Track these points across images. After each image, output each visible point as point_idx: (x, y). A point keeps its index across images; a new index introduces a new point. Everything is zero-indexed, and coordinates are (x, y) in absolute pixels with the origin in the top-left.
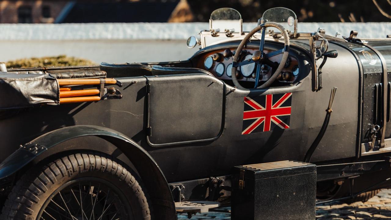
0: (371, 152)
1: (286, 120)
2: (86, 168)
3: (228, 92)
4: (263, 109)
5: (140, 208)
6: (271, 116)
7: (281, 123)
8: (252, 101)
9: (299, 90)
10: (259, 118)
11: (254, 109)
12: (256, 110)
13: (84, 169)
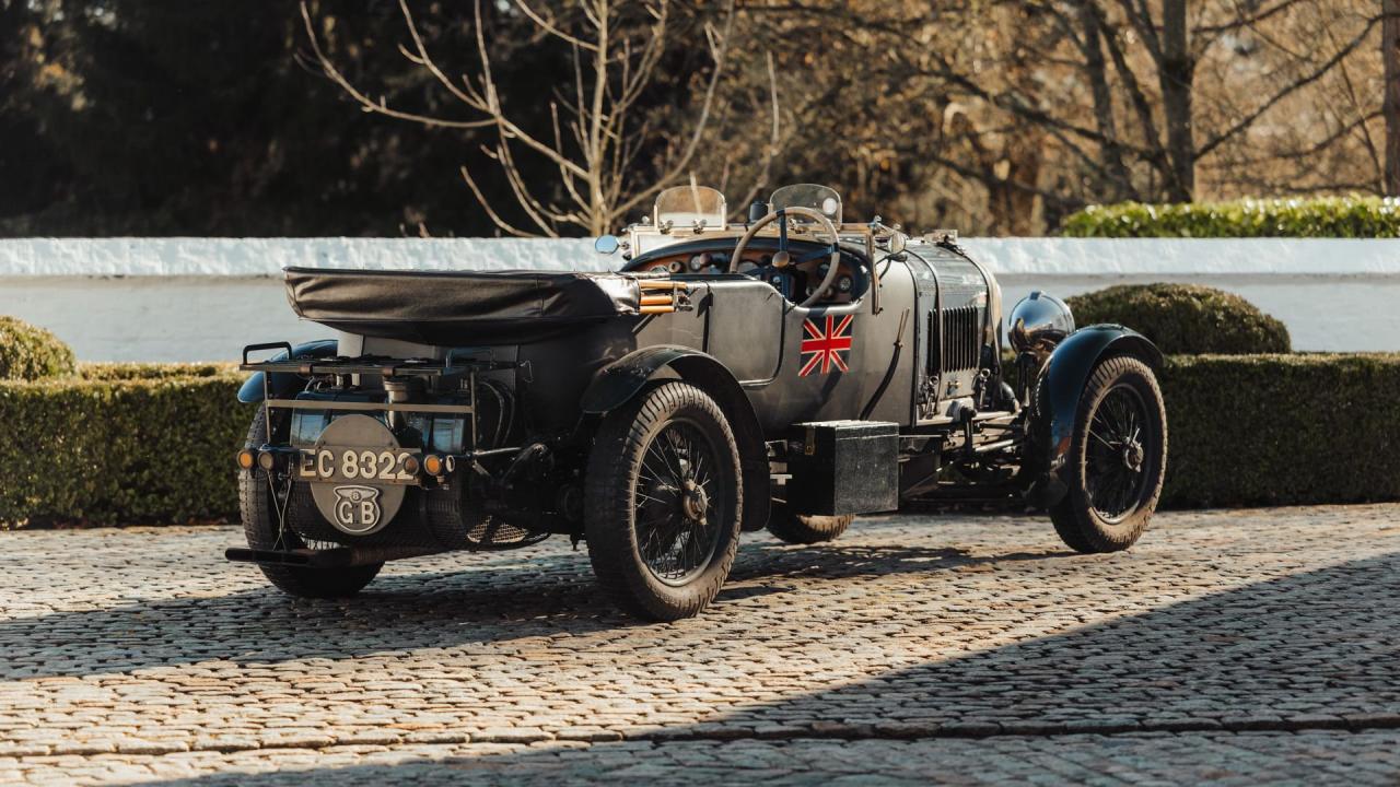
0: (925, 421)
1: (845, 357)
3: (787, 310)
4: (823, 338)
6: (831, 350)
7: (839, 362)
8: (812, 325)
9: (860, 310)
10: (818, 352)
11: (813, 338)
12: (815, 339)
13: (684, 403)
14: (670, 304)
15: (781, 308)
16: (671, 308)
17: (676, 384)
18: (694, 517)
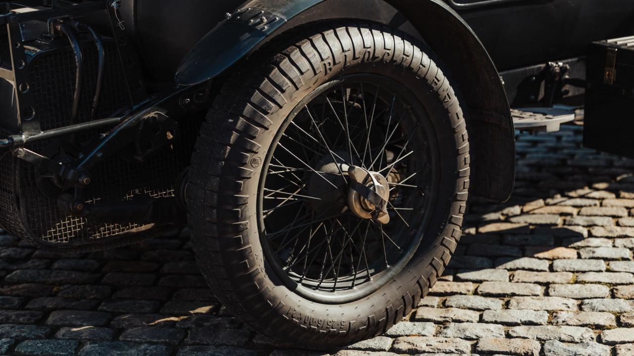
2: (357, 56)
5: (452, 131)
13: (354, 58)
18: (366, 217)
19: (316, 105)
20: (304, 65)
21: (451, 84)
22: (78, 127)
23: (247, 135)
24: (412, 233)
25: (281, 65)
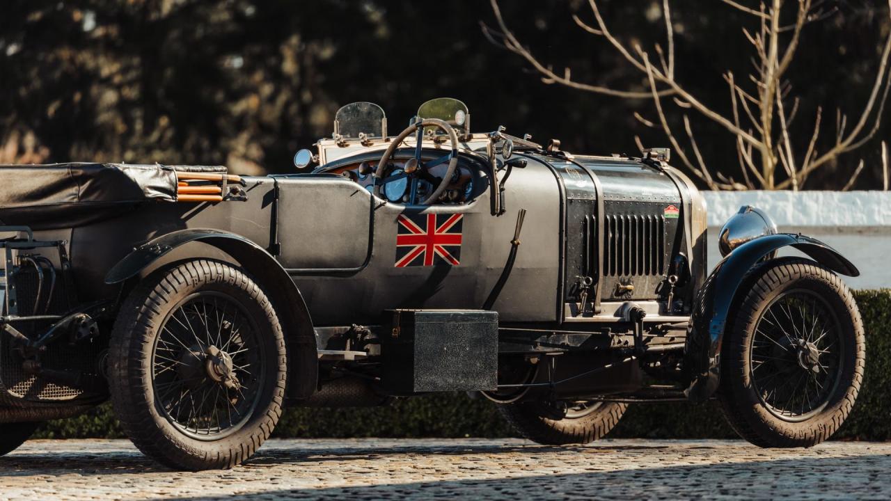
0: (580, 318)
1: (455, 252)
2: (213, 278)
3: (376, 206)
4: (424, 233)
5: (273, 338)
6: (435, 245)
7: (447, 256)
8: (409, 221)
9: (473, 211)
10: (418, 246)
11: (411, 233)
12: (414, 234)
13: (211, 279)
14: (220, 194)
15: (368, 204)
16: (220, 198)
17: (203, 262)
18: (218, 379)
19: (188, 306)
20: (181, 279)
21: (273, 307)
22: (39, 317)
23: (147, 316)
24: (248, 406)
25: (167, 277)
